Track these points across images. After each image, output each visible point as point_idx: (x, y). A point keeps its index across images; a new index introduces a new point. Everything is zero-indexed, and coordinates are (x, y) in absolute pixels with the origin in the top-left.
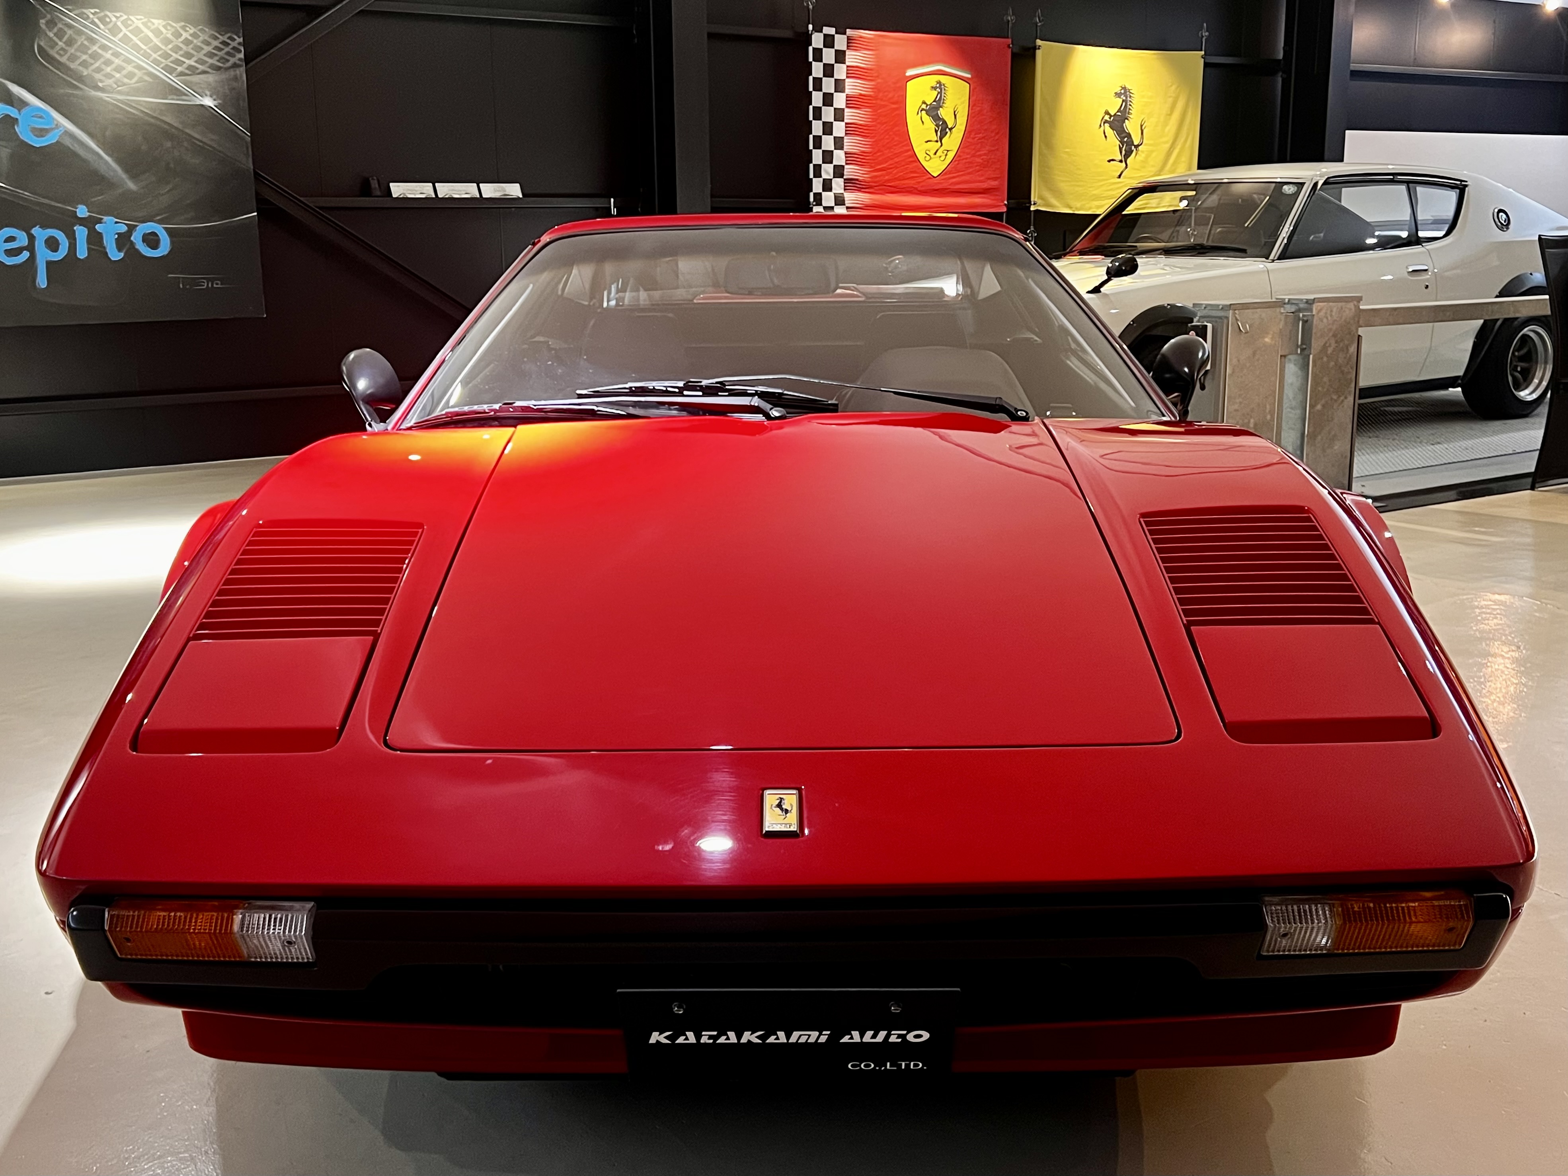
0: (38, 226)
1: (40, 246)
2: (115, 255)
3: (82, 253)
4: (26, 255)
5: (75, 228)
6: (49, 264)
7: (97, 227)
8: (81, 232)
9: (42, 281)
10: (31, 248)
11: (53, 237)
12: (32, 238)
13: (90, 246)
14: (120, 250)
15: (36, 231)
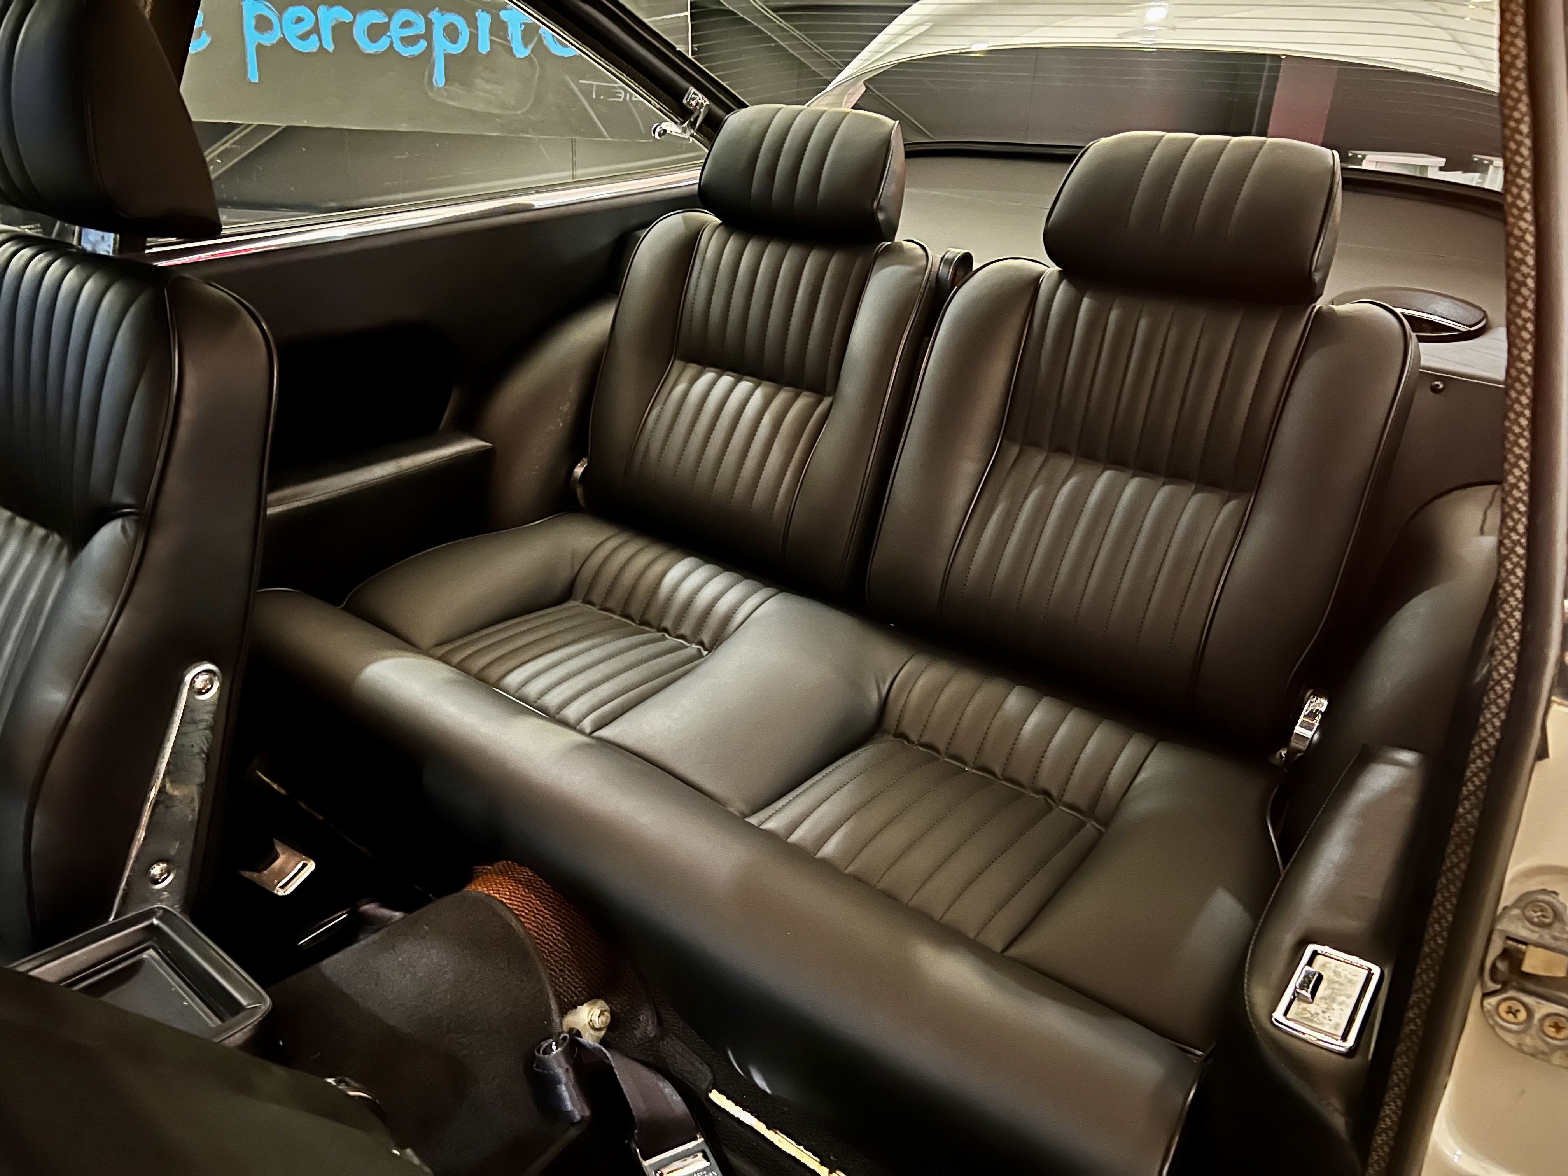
0: (437, 9)
1: (438, 33)
2: (521, 52)
3: (484, 47)
4: (423, 45)
5: (477, 14)
6: (448, 57)
7: (503, 14)
8: (484, 19)
9: (439, 78)
10: (428, 36)
11: (452, 24)
12: (429, 24)
13: (493, 38)
14: (526, 46)
15: (434, 15)
